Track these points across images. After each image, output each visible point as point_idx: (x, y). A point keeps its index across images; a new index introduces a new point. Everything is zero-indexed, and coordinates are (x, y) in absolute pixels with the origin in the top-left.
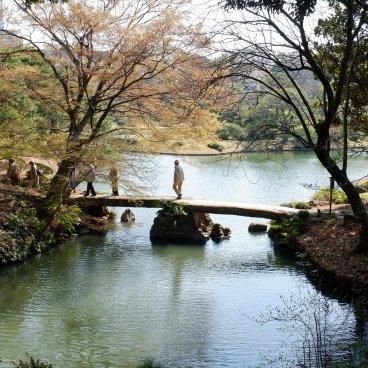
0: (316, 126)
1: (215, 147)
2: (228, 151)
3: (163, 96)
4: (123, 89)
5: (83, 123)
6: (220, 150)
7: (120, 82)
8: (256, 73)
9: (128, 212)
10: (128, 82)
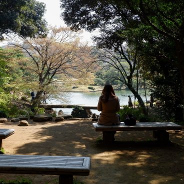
0: (127, 77)
1: (91, 88)
2: (97, 90)
3: (74, 68)
4: (60, 65)
5: (44, 78)
6: (94, 90)
7: (59, 63)
8: (108, 60)
9: (61, 111)
10: (62, 63)
